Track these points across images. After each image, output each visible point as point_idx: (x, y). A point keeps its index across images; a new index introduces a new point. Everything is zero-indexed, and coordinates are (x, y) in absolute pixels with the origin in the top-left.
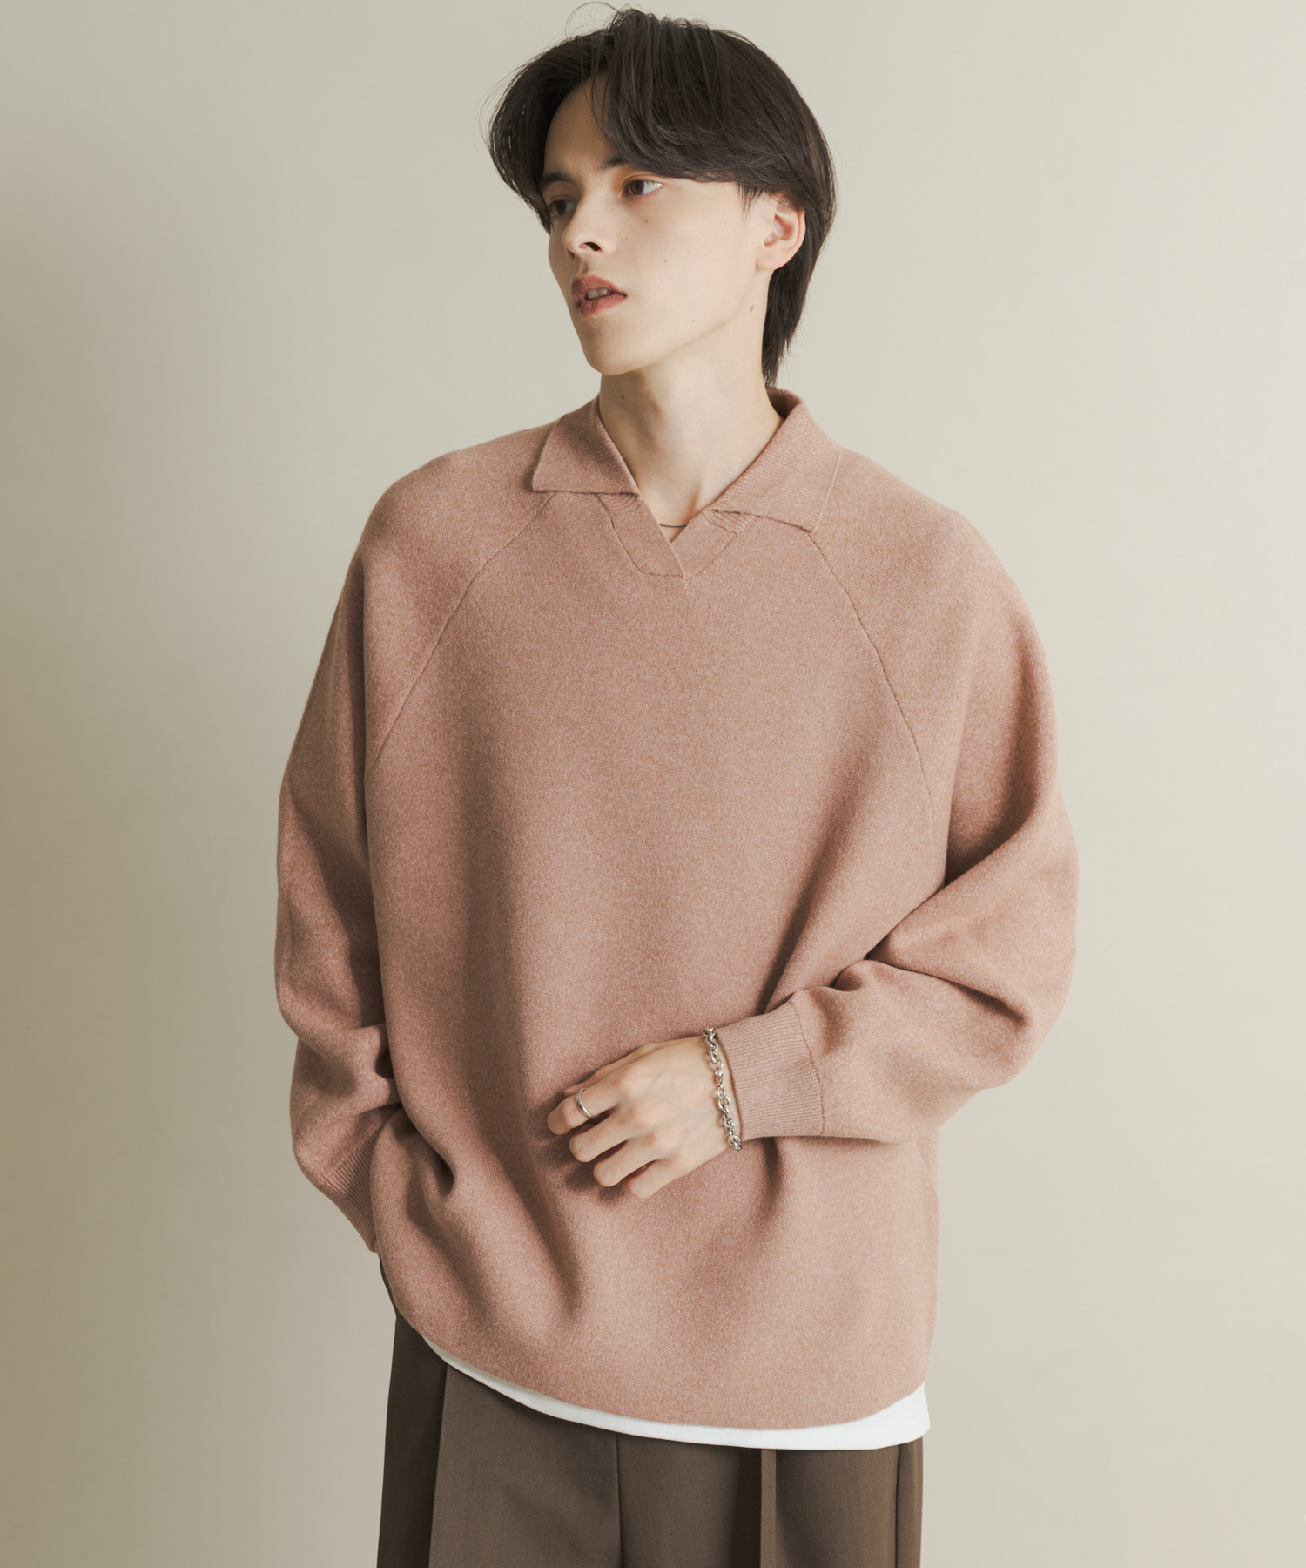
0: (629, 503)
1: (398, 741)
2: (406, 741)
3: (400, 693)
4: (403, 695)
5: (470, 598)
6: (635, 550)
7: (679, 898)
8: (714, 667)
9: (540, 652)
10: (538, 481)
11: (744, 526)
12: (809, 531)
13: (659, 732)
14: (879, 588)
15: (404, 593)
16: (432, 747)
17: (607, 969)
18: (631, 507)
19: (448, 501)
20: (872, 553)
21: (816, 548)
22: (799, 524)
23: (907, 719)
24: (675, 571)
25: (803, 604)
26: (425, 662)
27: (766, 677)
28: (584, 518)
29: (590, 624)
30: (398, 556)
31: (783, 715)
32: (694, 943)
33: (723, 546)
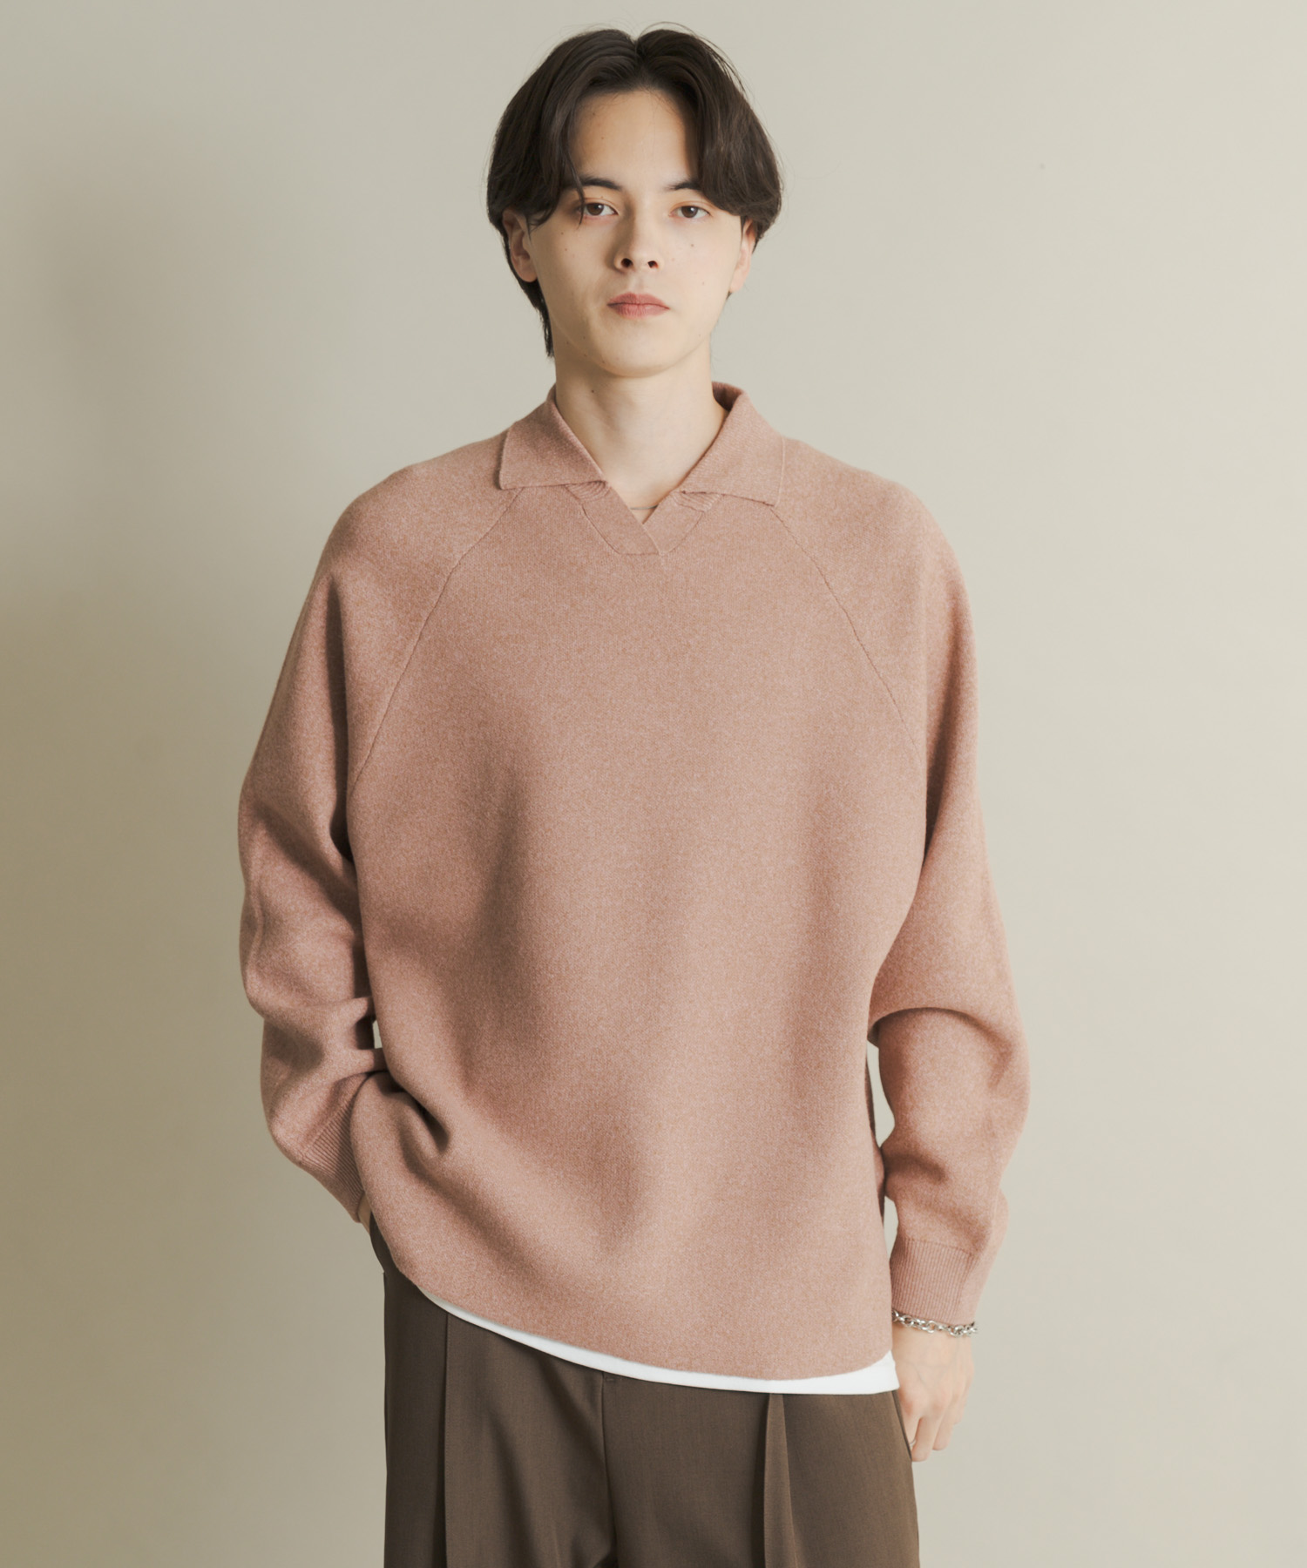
0: (598, 491)
1: (388, 737)
2: (395, 736)
3: (386, 691)
4: (388, 692)
5: (449, 593)
6: (609, 533)
7: (679, 858)
8: (697, 637)
9: (526, 636)
10: (504, 479)
11: (711, 505)
12: (772, 506)
13: (649, 701)
14: (842, 554)
15: (382, 595)
16: (422, 739)
17: (614, 933)
18: (602, 494)
19: (415, 506)
20: (831, 524)
21: (779, 522)
22: (761, 499)
23: (881, 675)
24: (651, 550)
25: (774, 573)
26: (408, 659)
27: (747, 642)
28: (555, 508)
29: (573, 605)
30: (371, 561)
31: (765, 677)
32: (697, 900)
33: (693, 524)
